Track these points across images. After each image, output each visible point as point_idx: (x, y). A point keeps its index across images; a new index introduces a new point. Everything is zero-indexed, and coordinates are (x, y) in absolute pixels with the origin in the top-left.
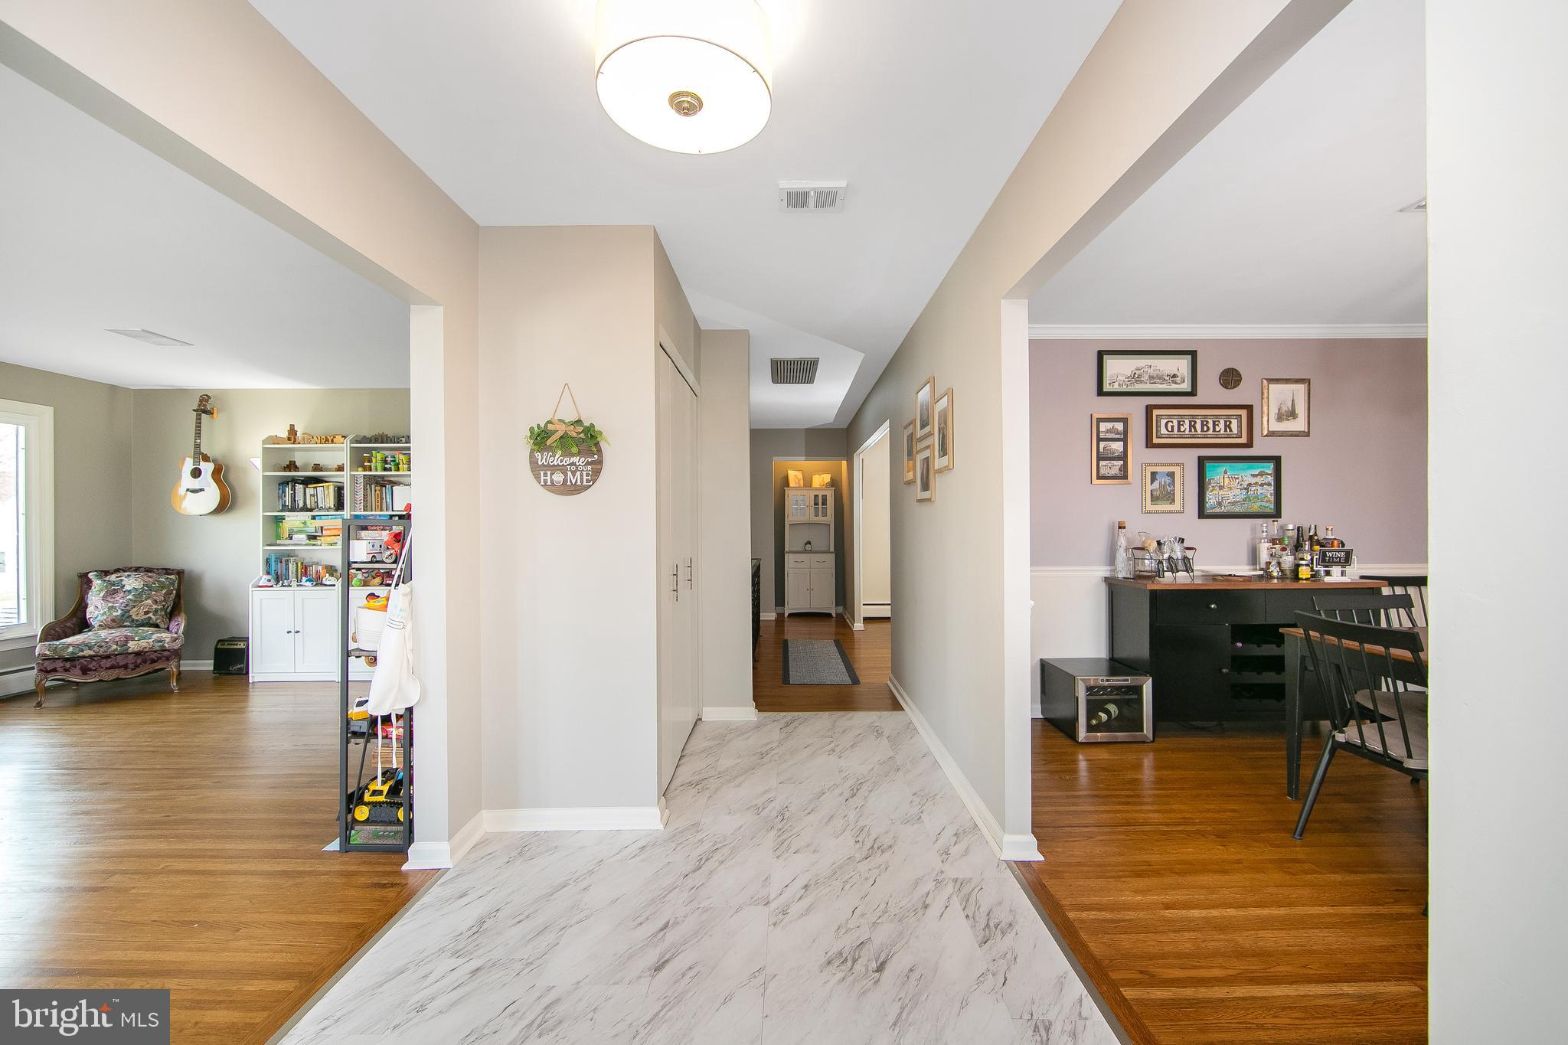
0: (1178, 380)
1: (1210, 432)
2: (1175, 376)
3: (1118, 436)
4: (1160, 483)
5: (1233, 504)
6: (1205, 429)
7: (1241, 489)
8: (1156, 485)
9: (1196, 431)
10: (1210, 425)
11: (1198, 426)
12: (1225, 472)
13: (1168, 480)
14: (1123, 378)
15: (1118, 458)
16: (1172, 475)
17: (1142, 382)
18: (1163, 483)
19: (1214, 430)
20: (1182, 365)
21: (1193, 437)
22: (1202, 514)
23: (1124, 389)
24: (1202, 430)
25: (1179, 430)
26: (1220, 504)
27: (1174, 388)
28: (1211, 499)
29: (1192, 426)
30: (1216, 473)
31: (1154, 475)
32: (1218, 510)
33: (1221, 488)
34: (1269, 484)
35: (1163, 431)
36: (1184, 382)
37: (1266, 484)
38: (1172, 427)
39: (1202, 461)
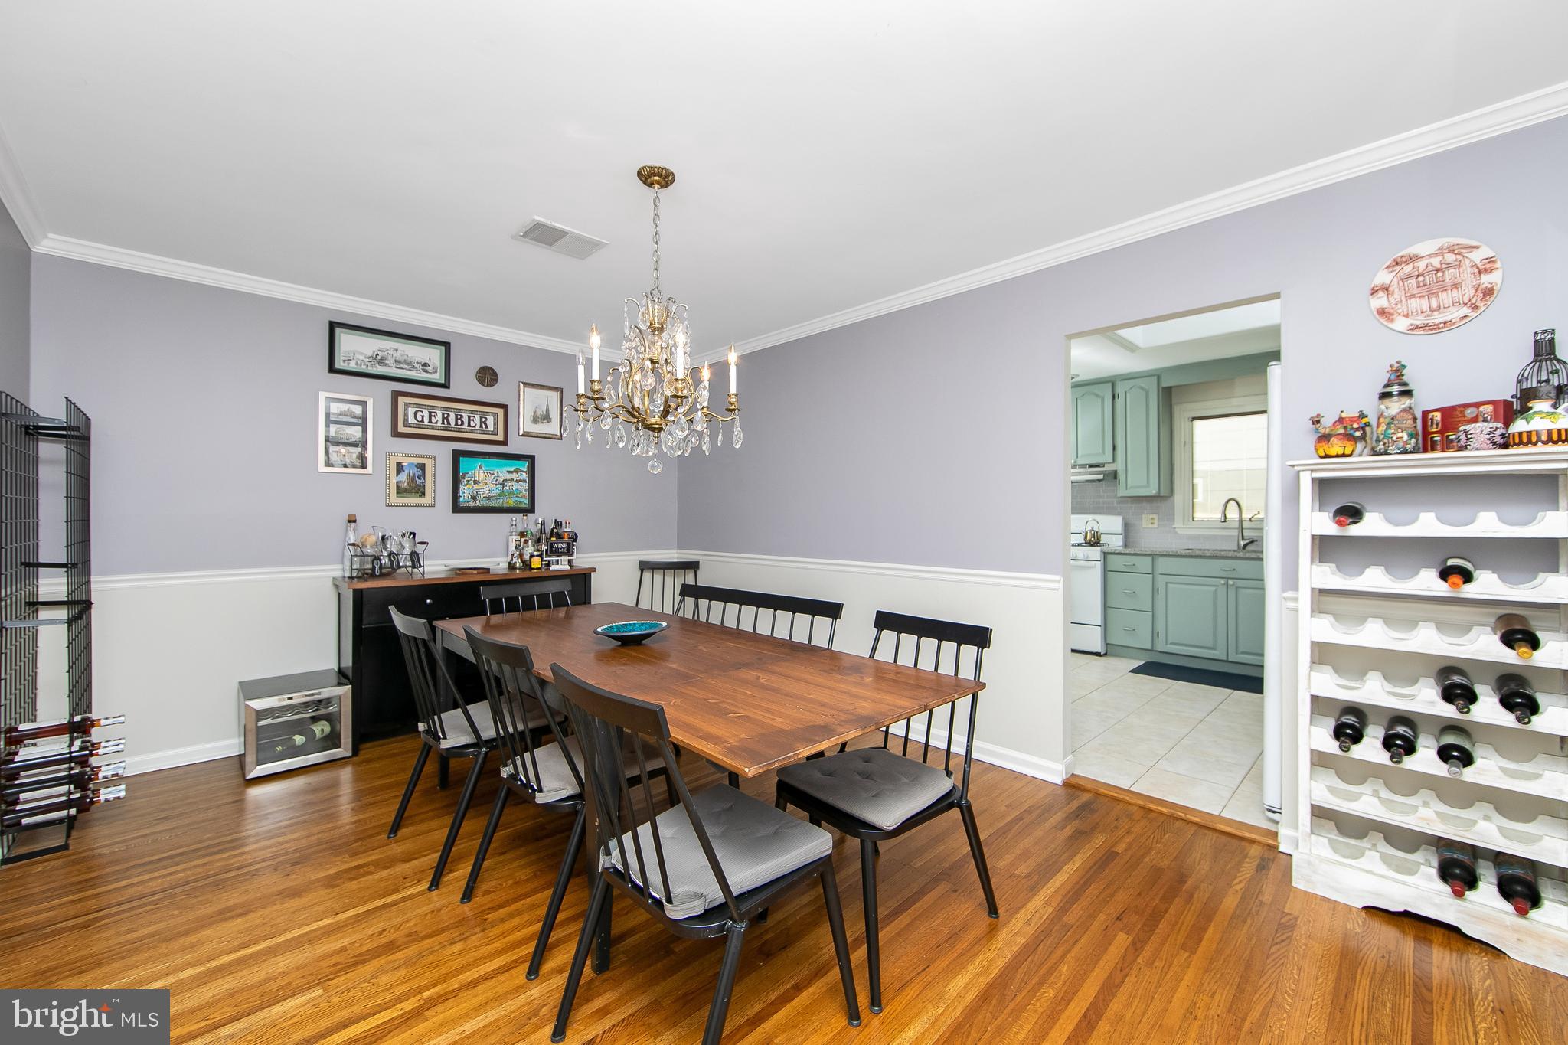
0: (430, 369)
1: (465, 426)
2: (425, 365)
3: (355, 420)
4: (408, 475)
5: (488, 498)
6: (459, 422)
7: (496, 485)
8: (403, 477)
9: (449, 423)
10: (466, 419)
11: (452, 419)
12: (481, 467)
13: (417, 472)
14: (361, 357)
15: (355, 445)
16: (422, 467)
17: (386, 365)
18: (411, 475)
19: (469, 425)
20: (435, 355)
21: (446, 429)
22: (457, 508)
23: (363, 369)
24: (456, 424)
25: (430, 421)
26: (474, 498)
27: (424, 376)
28: (466, 492)
29: (445, 419)
30: (472, 468)
31: (400, 468)
32: (472, 504)
33: (476, 482)
34: (524, 481)
35: (412, 420)
36: (436, 372)
37: (520, 481)
38: (423, 417)
39: (457, 455)
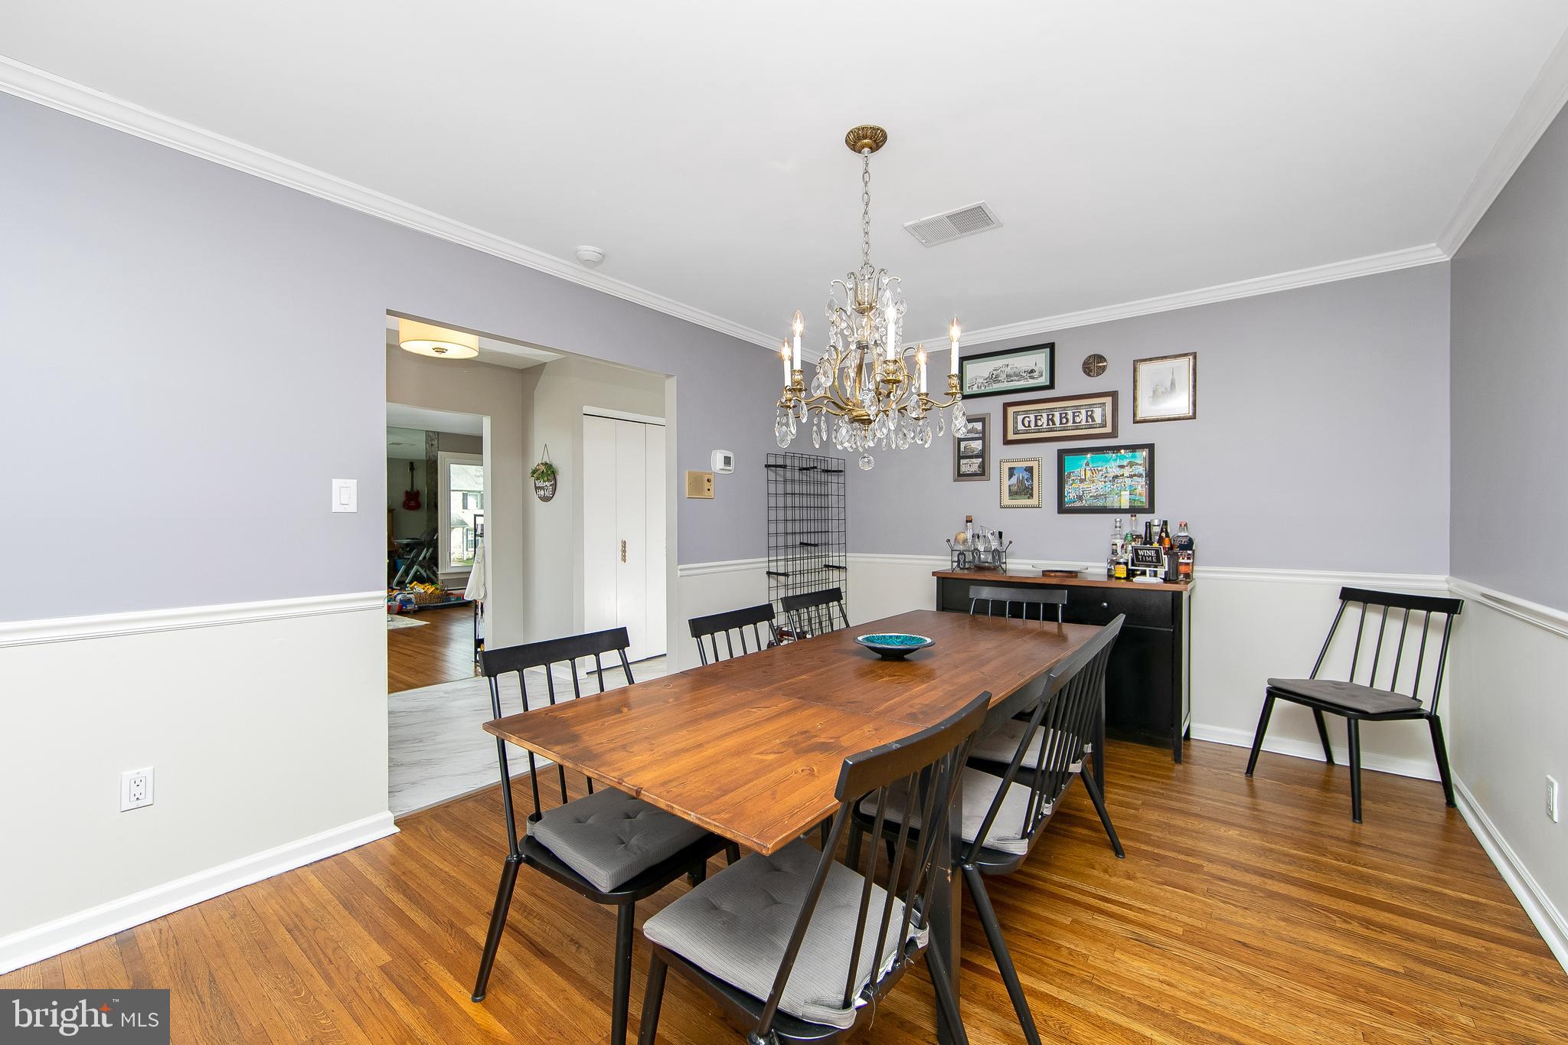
0: (1035, 374)
1: (1070, 424)
2: (1032, 371)
3: (977, 435)
4: (1018, 478)
5: (1096, 497)
6: (1064, 421)
7: (1105, 482)
8: (1014, 480)
9: (1054, 424)
10: (1070, 417)
11: (1057, 419)
12: (1087, 464)
13: (1026, 475)
14: (981, 381)
15: (977, 457)
16: (1030, 470)
17: (999, 381)
18: (1021, 478)
19: (1074, 422)
20: (1040, 360)
21: (1051, 431)
22: (1062, 509)
23: (983, 390)
24: (1061, 423)
25: (1036, 425)
26: (1080, 498)
27: (1031, 383)
28: (1071, 493)
29: (1051, 420)
30: (1077, 467)
31: (1012, 471)
32: (1078, 504)
33: (1082, 481)
34: (1140, 476)
35: (1020, 427)
36: (1042, 375)
37: (1135, 475)
38: (1029, 422)
39: (1062, 454)
